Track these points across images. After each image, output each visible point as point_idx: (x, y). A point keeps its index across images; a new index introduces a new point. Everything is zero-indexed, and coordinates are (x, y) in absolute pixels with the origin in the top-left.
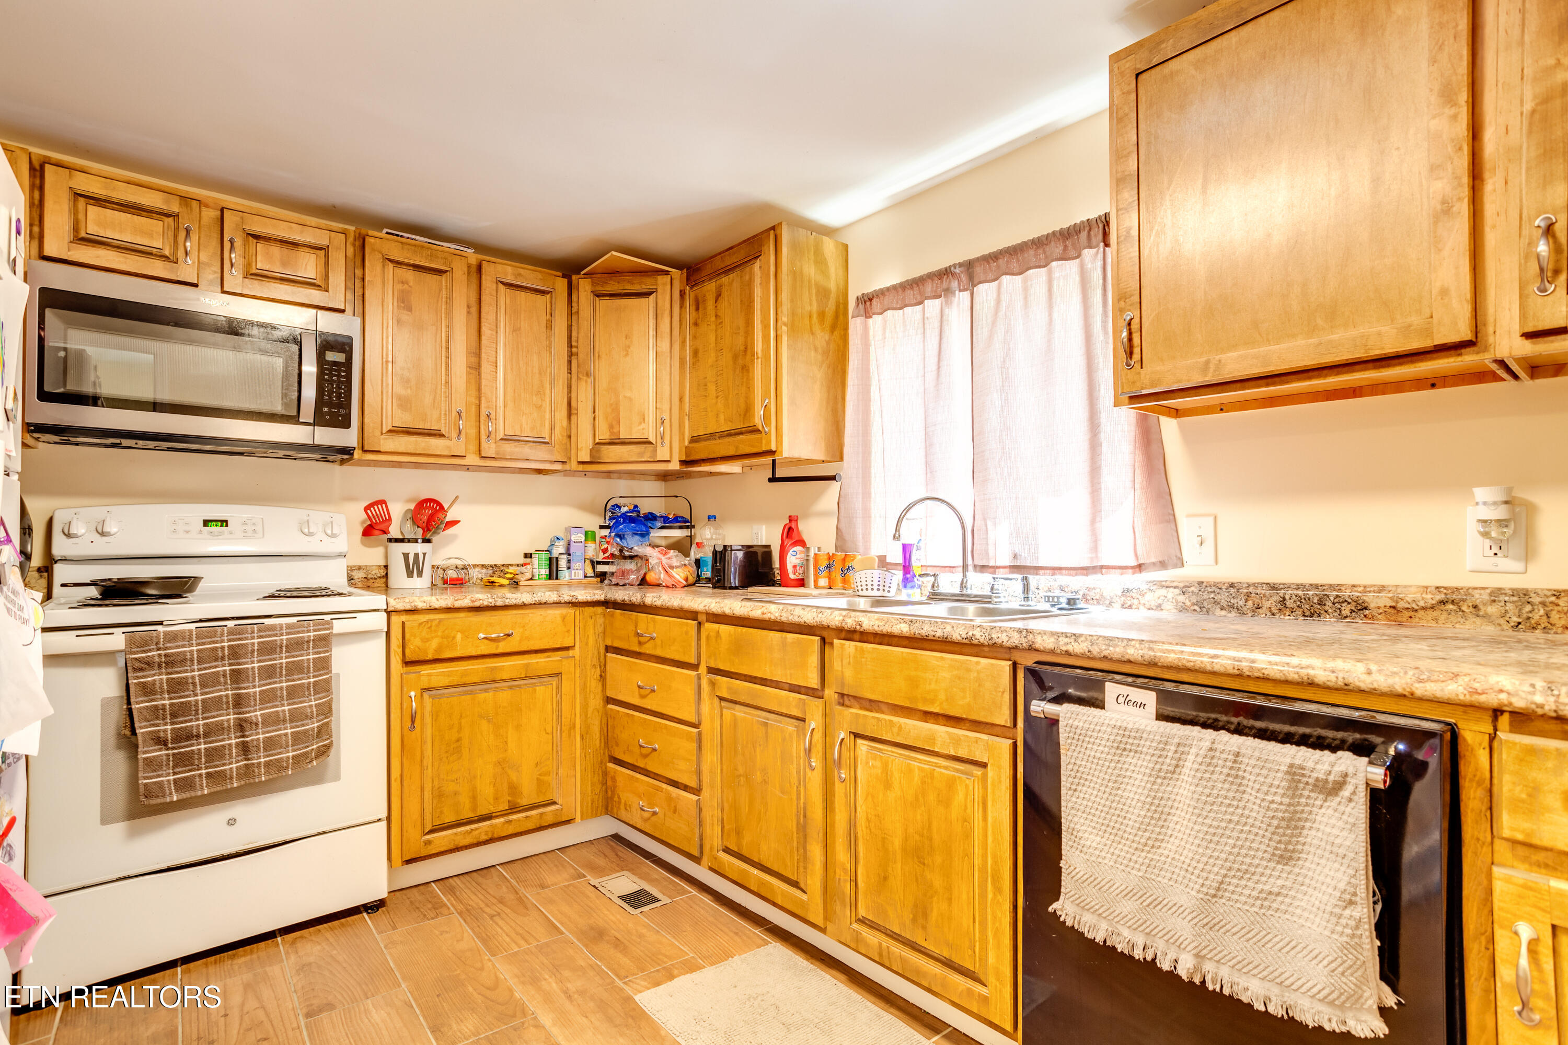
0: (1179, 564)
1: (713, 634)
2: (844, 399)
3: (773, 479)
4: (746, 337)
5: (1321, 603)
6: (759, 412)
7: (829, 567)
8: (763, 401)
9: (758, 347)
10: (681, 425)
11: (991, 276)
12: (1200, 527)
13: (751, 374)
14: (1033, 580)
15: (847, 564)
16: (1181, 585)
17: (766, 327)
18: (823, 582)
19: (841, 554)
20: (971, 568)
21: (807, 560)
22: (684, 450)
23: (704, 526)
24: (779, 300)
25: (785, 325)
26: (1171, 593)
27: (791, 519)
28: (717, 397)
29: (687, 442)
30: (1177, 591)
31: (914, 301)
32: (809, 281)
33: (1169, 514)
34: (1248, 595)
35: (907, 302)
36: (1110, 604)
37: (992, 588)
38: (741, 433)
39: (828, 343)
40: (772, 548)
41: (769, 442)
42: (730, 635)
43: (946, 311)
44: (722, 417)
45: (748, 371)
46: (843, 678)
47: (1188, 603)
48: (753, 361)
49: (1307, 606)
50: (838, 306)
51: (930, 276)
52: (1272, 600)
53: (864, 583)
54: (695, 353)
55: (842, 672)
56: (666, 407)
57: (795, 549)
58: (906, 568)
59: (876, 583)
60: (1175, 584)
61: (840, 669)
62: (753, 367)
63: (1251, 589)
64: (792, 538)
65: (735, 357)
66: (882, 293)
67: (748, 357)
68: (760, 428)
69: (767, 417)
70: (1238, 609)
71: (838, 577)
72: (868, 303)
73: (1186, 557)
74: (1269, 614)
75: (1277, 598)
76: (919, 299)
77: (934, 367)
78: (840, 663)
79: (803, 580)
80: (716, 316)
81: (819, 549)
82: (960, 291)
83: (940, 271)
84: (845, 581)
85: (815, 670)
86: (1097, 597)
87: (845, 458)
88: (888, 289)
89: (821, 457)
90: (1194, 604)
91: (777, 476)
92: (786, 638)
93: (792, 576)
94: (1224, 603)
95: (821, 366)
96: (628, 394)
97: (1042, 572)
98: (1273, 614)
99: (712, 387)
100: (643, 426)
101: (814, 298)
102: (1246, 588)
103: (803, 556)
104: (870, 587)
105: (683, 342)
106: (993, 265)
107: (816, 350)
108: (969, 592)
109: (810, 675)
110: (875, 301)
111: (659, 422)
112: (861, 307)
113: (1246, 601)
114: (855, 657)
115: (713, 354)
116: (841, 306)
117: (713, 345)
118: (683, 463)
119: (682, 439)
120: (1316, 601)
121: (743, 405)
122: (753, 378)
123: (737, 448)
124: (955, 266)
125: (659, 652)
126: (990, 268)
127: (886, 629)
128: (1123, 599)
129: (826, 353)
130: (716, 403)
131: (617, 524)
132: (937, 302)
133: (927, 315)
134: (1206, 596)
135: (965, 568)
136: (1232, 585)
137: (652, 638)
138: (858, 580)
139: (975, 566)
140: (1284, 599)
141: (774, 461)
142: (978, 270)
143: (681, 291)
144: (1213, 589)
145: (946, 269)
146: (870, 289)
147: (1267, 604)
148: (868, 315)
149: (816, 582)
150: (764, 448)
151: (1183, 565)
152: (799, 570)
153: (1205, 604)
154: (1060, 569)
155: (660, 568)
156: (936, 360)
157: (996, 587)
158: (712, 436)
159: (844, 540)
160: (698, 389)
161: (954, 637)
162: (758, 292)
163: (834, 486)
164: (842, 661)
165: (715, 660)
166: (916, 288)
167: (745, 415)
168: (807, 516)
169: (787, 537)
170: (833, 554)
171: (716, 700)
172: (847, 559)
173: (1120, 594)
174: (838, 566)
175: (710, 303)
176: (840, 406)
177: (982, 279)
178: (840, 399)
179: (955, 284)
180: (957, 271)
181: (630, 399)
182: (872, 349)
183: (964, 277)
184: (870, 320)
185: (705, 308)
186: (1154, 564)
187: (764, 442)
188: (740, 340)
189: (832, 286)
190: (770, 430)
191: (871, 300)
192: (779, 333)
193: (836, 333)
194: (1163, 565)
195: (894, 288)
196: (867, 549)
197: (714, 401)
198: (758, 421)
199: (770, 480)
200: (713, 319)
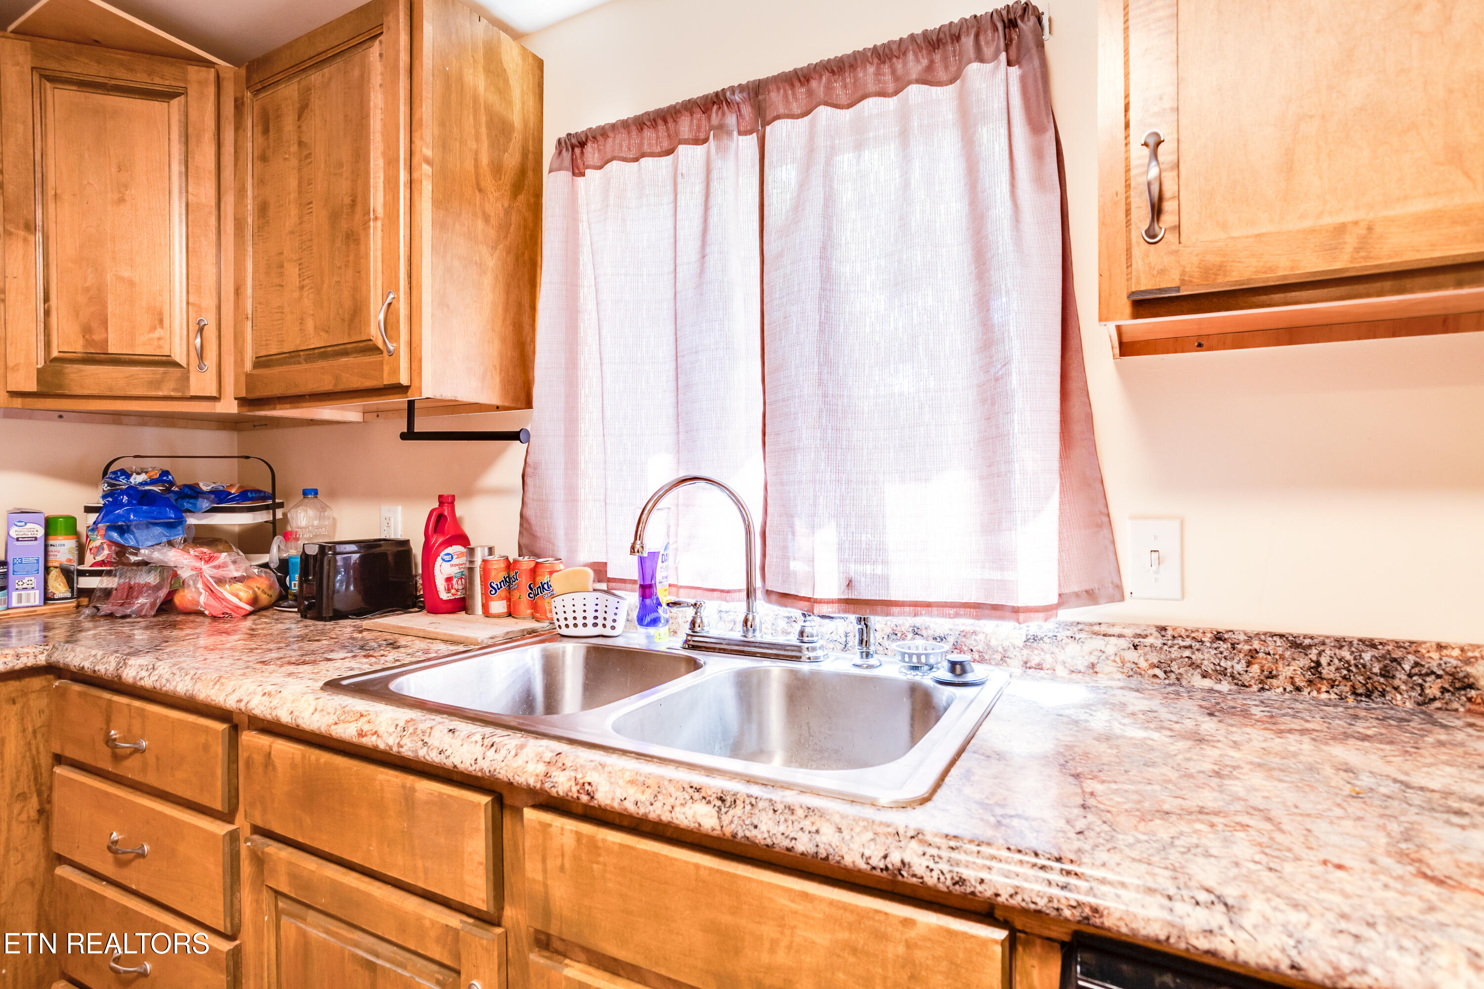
0: (1118, 596)
1: (258, 759)
2: (533, 308)
3: (410, 435)
4: (354, 181)
5: (1386, 673)
6: (377, 315)
7: (508, 581)
8: (385, 296)
9: (377, 200)
10: (238, 337)
11: (796, 109)
12: (1156, 537)
13: (362, 248)
14: (878, 622)
15: (540, 580)
16: (1129, 632)
17: (391, 162)
18: (498, 606)
19: (527, 563)
20: (759, 594)
21: (471, 570)
22: (243, 380)
23: (297, 506)
24: (416, 117)
25: (428, 162)
26: (1112, 646)
27: (442, 499)
28: (302, 288)
29: (248, 366)
30: (1124, 643)
31: (659, 150)
32: (476, 99)
33: (1101, 513)
34: (1253, 655)
35: (646, 148)
36: (1004, 658)
37: (802, 633)
38: (345, 353)
39: (507, 212)
40: (412, 544)
41: (396, 370)
42: (293, 765)
43: (717, 163)
44: (310, 324)
45: (357, 241)
46: (547, 899)
47: (1143, 664)
48: (366, 225)
49: (1361, 678)
50: (525, 155)
51: (689, 107)
52: (1295, 665)
53: (570, 615)
54: (263, 209)
55: (545, 885)
56: (209, 302)
57: (449, 550)
58: (646, 590)
59: (590, 615)
60: (1116, 630)
61: (539, 877)
62: (367, 235)
63: (1256, 645)
64: (442, 533)
65: (334, 217)
66: (600, 135)
67: (358, 216)
68: (380, 345)
69: (390, 326)
70: (1233, 677)
71: (523, 596)
72: (577, 151)
73: (1128, 585)
74: (1289, 688)
75: (1304, 662)
76: (666, 145)
77: (694, 256)
78: (539, 866)
79: (463, 600)
80: (300, 143)
81: (491, 551)
82: (740, 133)
83: (706, 97)
84: (535, 607)
85: (482, 870)
86: (980, 648)
87: (535, 404)
88: (613, 126)
89: (495, 400)
90: (1153, 666)
91: (417, 429)
92: (413, 790)
93: (444, 595)
94: (1208, 666)
95: (494, 248)
96: (126, 273)
97: (896, 610)
98: (1298, 689)
99: (292, 271)
100: (159, 332)
101: (483, 130)
102: (1246, 642)
103: (463, 560)
104: (580, 622)
105: (241, 192)
106: (801, 91)
107: (486, 219)
108: (759, 637)
109: (468, 878)
110: (589, 148)
111: (194, 328)
112: (567, 156)
113: (1249, 664)
114: (576, 858)
115: (294, 211)
116: (531, 156)
117: (293, 196)
118: (243, 402)
119: (239, 361)
120: (1376, 670)
121: (348, 304)
122: (367, 255)
123: (337, 378)
124: (732, 89)
125: (152, 779)
126: (794, 94)
127: (658, 811)
128: (1025, 652)
129: (503, 228)
130: (301, 297)
131: (117, 504)
132: (699, 151)
133: (682, 169)
134: (1175, 652)
135: (750, 593)
136: (1218, 637)
137: (137, 750)
138: (560, 610)
139: (768, 593)
140: (1318, 664)
141: (411, 404)
142: (775, 98)
143: (236, 100)
144: (1188, 642)
145: (717, 94)
146: (579, 127)
147: (1286, 671)
148: (577, 172)
149: (485, 607)
150: (387, 381)
151: (1122, 599)
152: (457, 585)
153: (1174, 667)
154: (928, 605)
155: (200, 586)
156: (698, 243)
157: (808, 630)
158: (293, 357)
159: (533, 536)
160: (267, 273)
161: (848, 861)
162: (377, 100)
163: (516, 449)
164: (544, 860)
165: (264, 811)
166: (661, 127)
167: (352, 320)
168: (469, 493)
169: (436, 530)
170: (515, 561)
171: (266, 895)
172: (540, 571)
173: (1021, 644)
174: (524, 581)
175: (289, 123)
176: (526, 319)
177: (782, 111)
178: (527, 306)
179: (731, 120)
180: (737, 97)
181: (132, 283)
182: (583, 227)
183: (747, 110)
184: (580, 180)
185: (280, 130)
186: (1077, 595)
187: (386, 369)
188: (344, 186)
189: (516, 119)
190: (397, 349)
191: (582, 144)
192: (415, 175)
193: (521, 198)
194: (1091, 597)
195: (625, 125)
196: (572, 551)
197: (296, 294)
198: (375, 331)
199: (404, 436)
200: (294, 148)
